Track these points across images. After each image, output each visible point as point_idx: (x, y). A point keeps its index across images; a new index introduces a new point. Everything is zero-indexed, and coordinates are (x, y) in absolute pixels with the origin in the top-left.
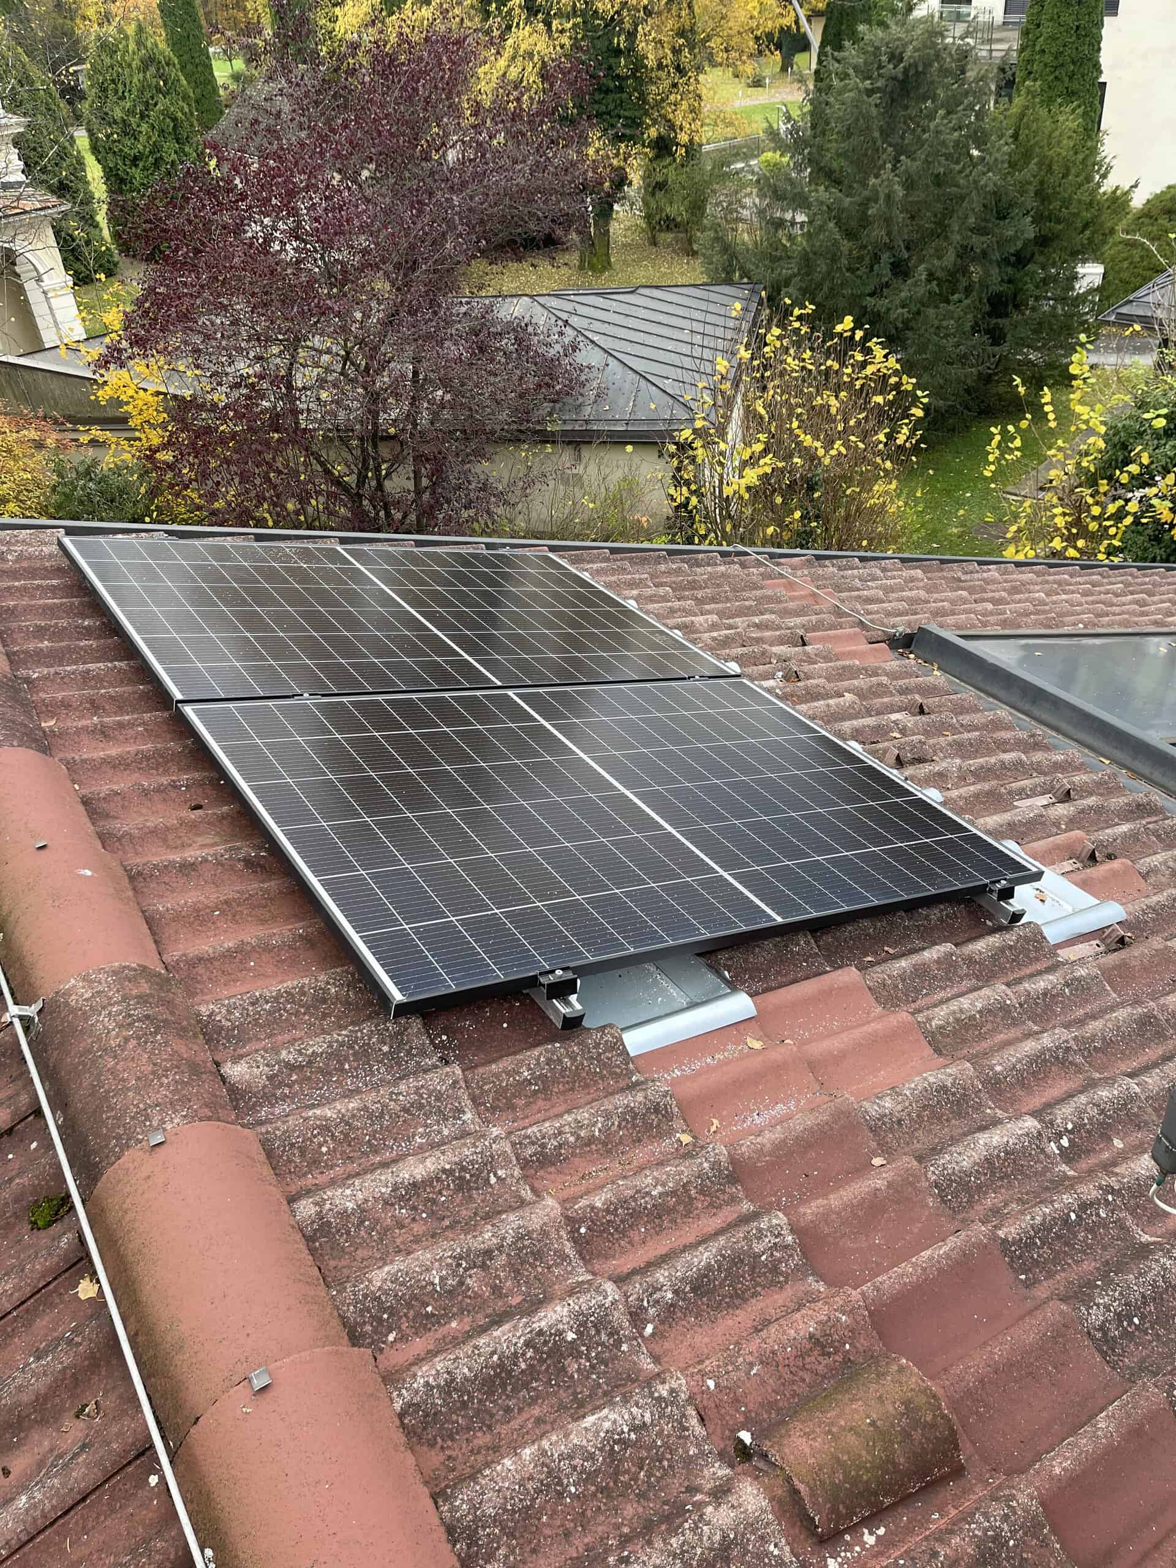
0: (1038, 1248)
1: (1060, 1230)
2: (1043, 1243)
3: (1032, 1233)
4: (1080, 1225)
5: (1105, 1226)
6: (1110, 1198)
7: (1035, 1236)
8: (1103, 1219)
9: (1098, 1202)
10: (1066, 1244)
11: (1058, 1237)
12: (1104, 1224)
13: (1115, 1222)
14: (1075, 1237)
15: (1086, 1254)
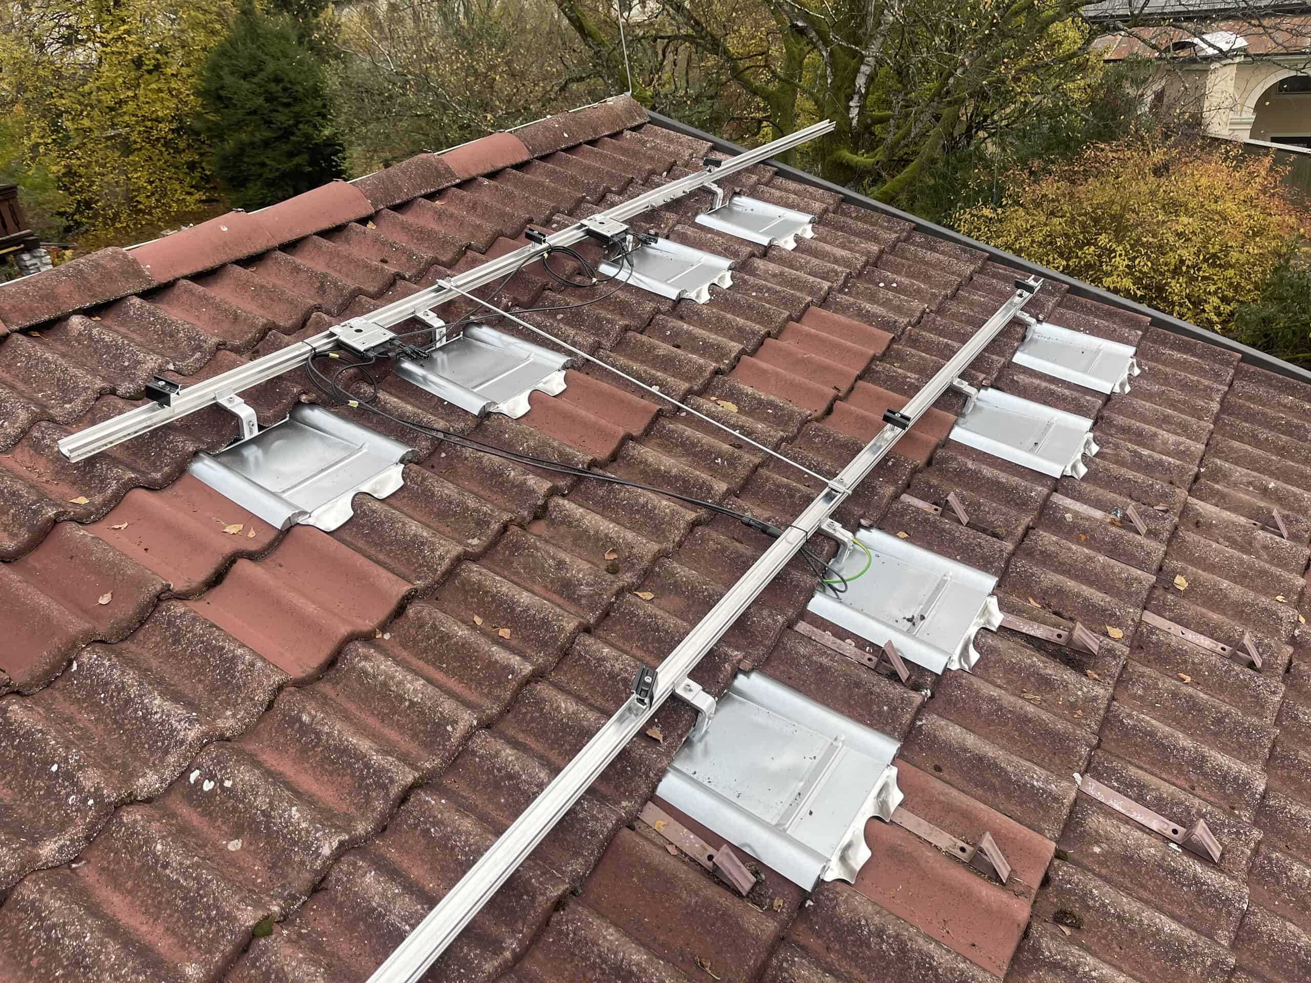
0: (12, 745)
1: (36, 760)
2: (16, 747)
3: (21, 732)
4: (50, 778)
5: (59, 806)
6: (91, 802)
7: (20, 737)
8: (67, 802)
9: (81, 791)
10: (26, 771)
11: (30, 760)
12: (61, 803)
13: (68, 815)
14: (37, 777)
15: (20, 792)
